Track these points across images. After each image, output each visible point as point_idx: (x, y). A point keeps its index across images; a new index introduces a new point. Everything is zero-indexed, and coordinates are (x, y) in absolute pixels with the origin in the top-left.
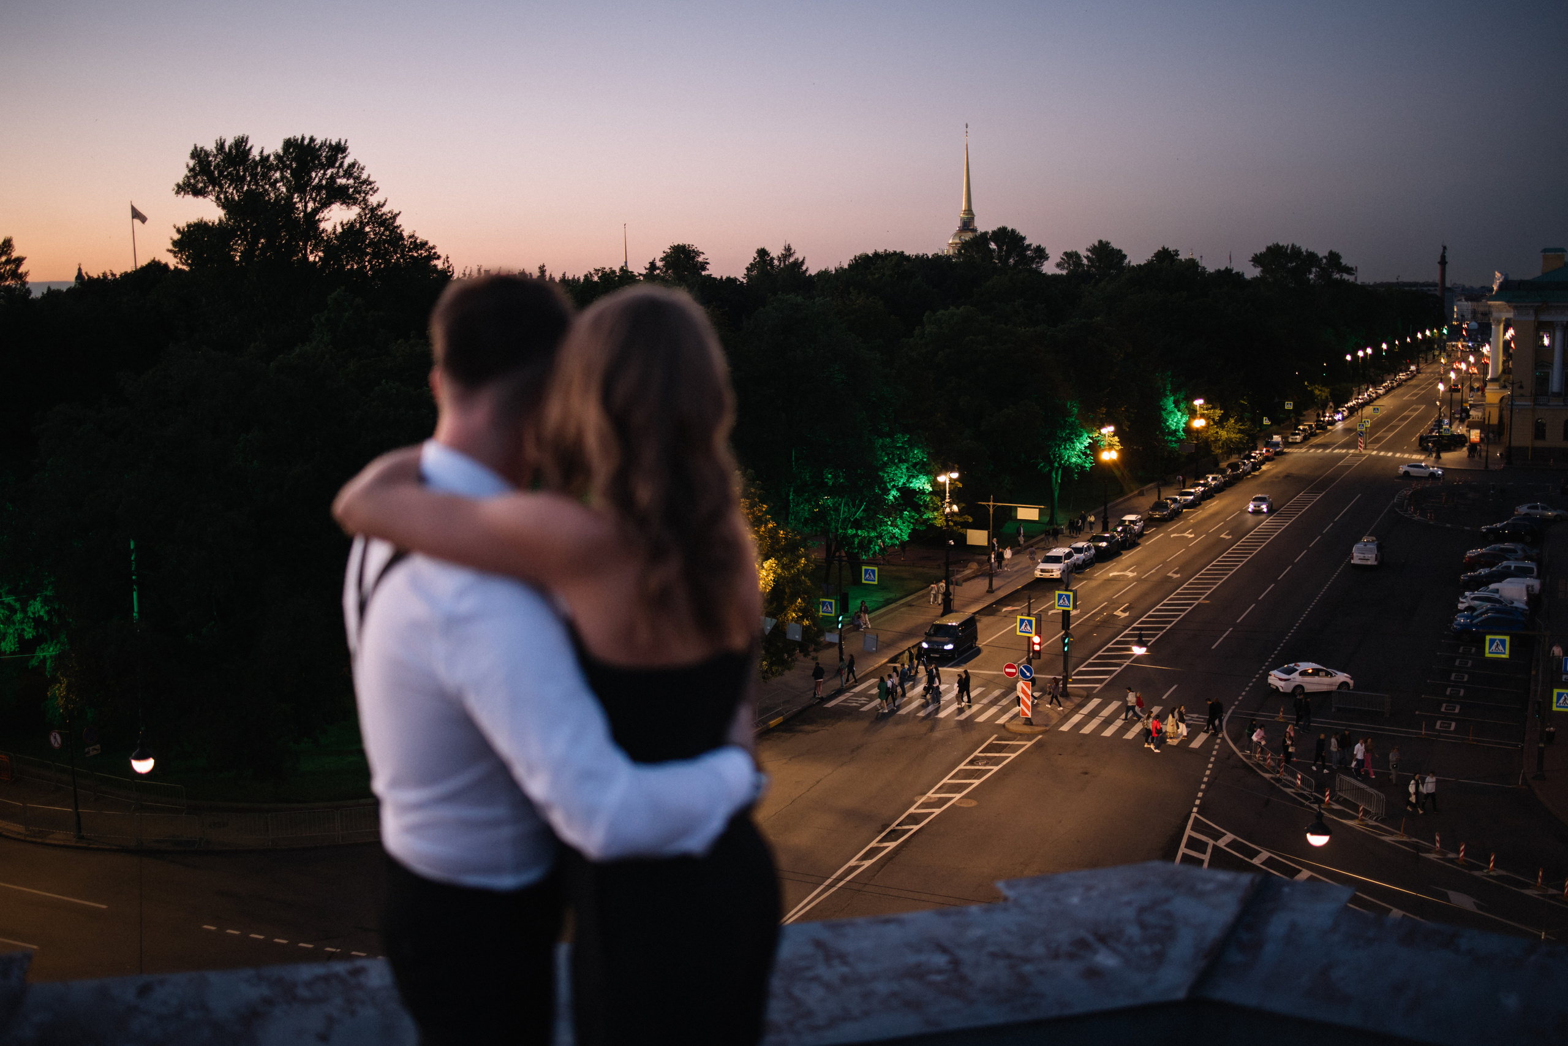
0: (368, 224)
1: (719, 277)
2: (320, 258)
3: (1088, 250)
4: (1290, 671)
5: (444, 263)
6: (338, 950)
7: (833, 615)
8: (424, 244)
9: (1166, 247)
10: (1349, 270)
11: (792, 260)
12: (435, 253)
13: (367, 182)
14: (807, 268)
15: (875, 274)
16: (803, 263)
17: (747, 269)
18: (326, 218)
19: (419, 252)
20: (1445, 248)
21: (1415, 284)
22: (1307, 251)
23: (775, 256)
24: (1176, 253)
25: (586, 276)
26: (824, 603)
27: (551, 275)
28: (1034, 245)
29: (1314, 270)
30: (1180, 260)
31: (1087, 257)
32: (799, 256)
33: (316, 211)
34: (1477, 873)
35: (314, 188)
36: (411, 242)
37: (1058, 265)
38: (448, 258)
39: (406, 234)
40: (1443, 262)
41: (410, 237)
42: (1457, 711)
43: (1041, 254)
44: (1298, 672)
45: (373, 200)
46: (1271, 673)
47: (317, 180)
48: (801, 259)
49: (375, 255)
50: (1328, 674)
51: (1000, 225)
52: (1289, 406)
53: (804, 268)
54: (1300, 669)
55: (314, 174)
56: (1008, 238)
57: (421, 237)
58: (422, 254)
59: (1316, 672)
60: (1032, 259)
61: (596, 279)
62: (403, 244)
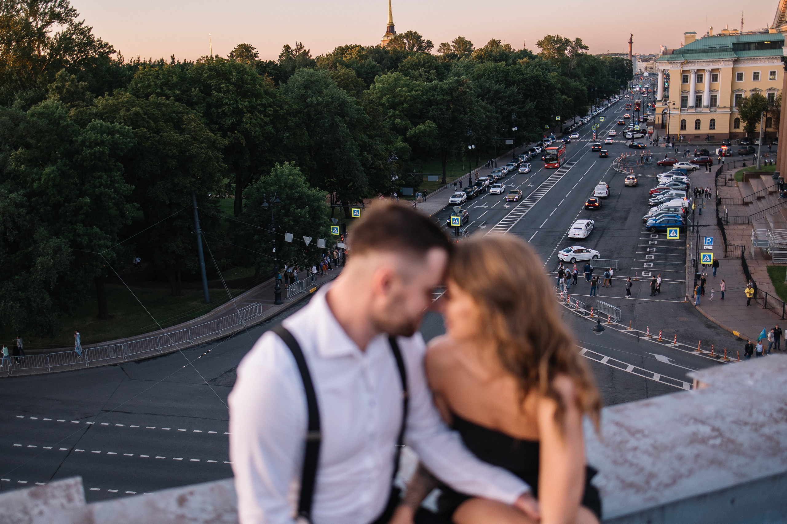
0: (73, 34)
1: (265, 61)
2: (48, 53)
3: (453, 42)
4: (569, 251)
5: (118, 55)
6: (93, 423)
7: (338, 234)
8: (106, 45)
9: (494, 39)
10: (586, 48)
11: (302, 51)
12: (113, 50)
13: (72, 10)
14: (311, 55)
15: (347, 57)
16: (308, 52)
17: (280, 56)
18: (49, 31)
19: (104, 49)
20: (632, 35)
21: (617, 54)
22: (565, 39)
23: (294, 49)
24: (499, 41)
25: (198, 60)
26: (333, 228)
27: (178, 61)
28: (426, 40)
29: (568, 48)
30: (501, 46)
31: (453, 46)
32: (306, 48)
33: (43, 26)
34: (668, 345)
35: (41, 14)
36: (99, 44)
37: (438, 50)
38: (120, 52)
39: (95, 39)
40: (631, 42)
41: (98, 41)
42: (652, 266)
43: (430, 44)
44: (572, 251)
45: (76, 20)
46: (559, 252)
47: (42, 9)
48: (307, 51)
49: (80, 51)
50: (588, 252)
51: (409, 30)
52: (558, 118)
53: (309, 55)
54: (574, 250)
55: (40, 6)
56: (414, 37)
57: (104, 40)
58: (105, 50)
59: (582, 251)
60: (426, 48)
61: (203, 62)
62: (94, 45)
